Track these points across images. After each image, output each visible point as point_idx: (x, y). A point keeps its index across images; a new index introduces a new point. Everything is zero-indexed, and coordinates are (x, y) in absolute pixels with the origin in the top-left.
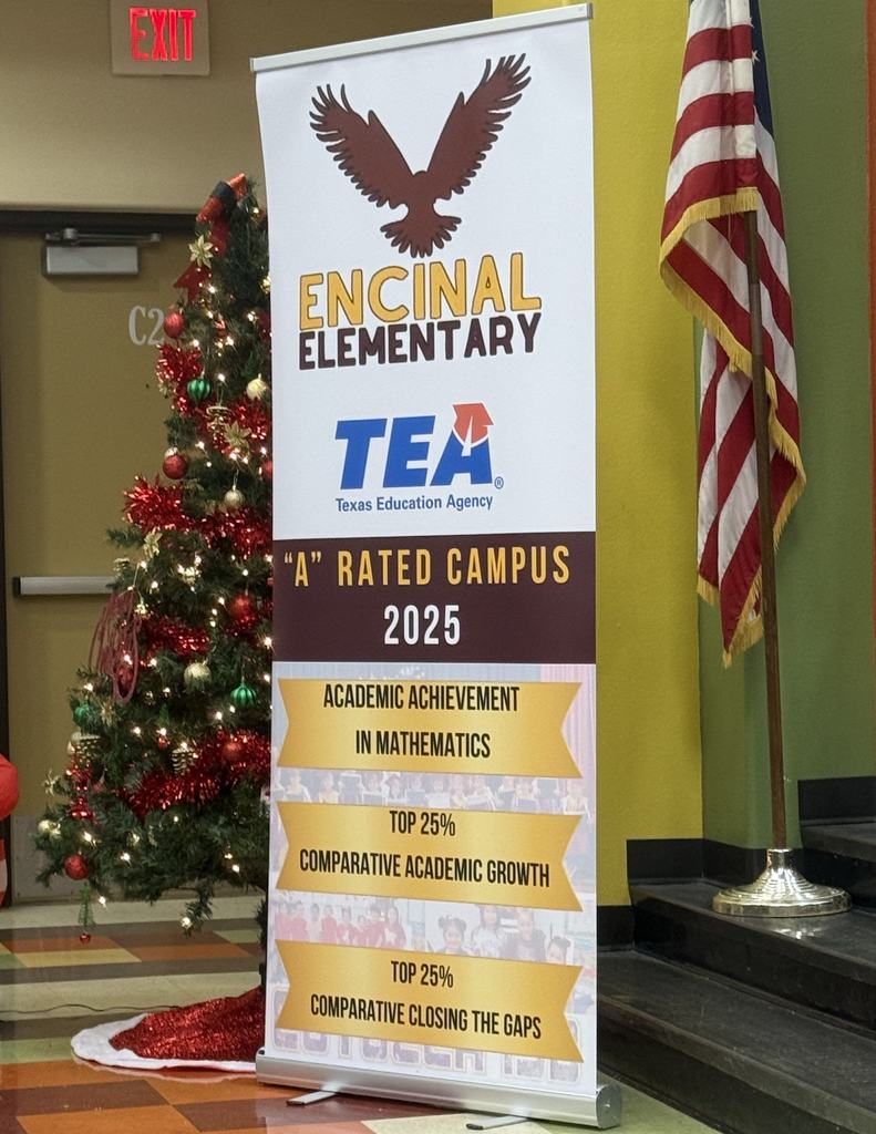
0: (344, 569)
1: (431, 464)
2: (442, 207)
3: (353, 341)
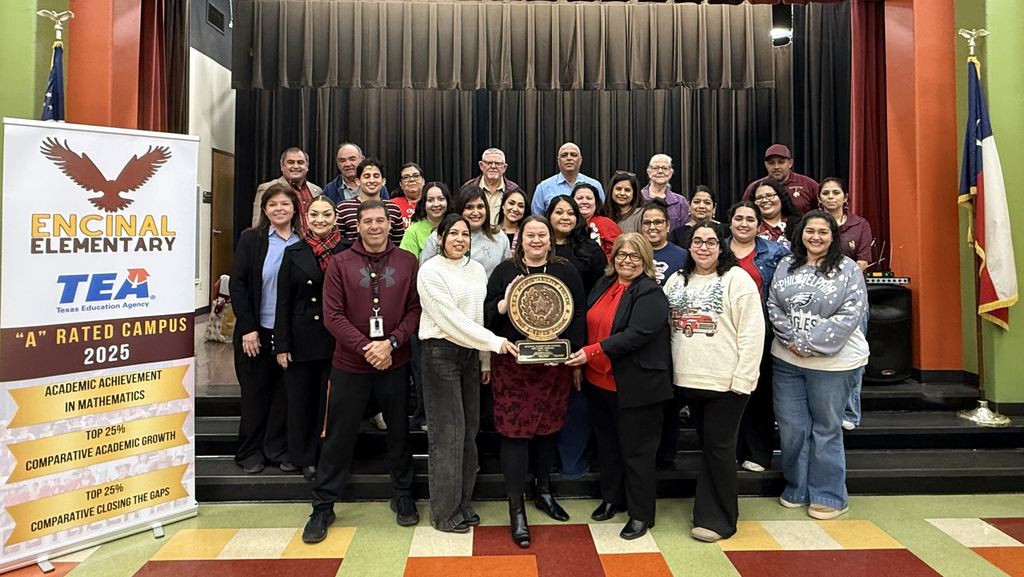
0: (61, 337)
1: (115, 291)
3: (71, 244)
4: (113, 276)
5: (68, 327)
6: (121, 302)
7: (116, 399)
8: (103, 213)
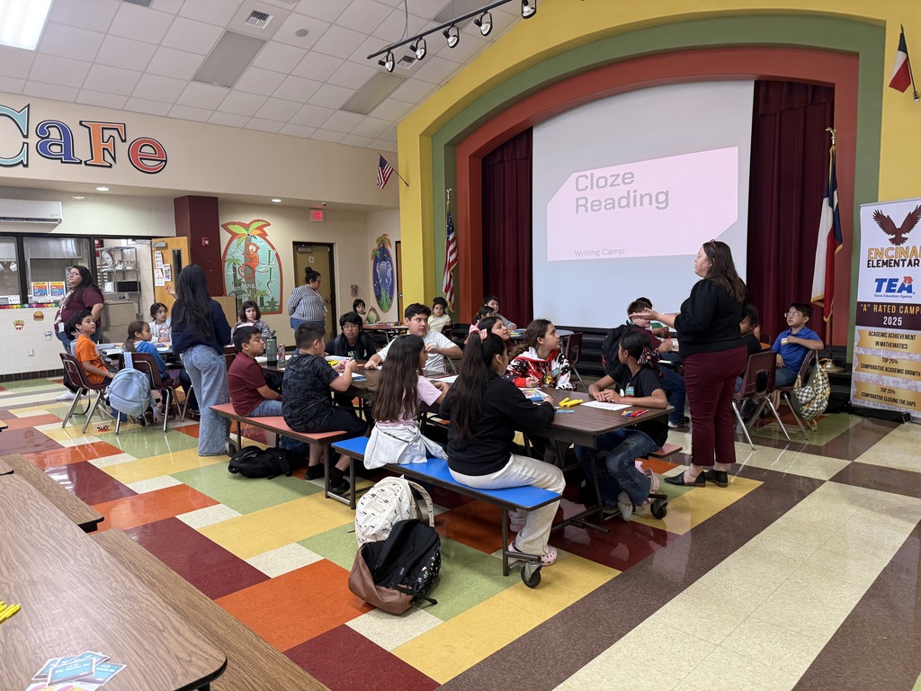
0: (875, 309)
1: (897, 288)
2: (903, 236)
3: (881, 262)
4: (897, 280)
5: (878, 304)
6: (899, 294)
7: (895, 345)
8: (894, 246)
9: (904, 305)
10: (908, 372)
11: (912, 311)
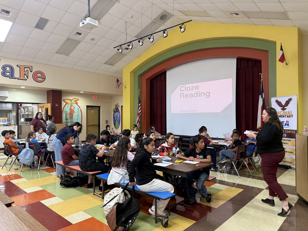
9: (287, 130)
10: (289, 152)
11: (289, 132)
